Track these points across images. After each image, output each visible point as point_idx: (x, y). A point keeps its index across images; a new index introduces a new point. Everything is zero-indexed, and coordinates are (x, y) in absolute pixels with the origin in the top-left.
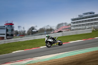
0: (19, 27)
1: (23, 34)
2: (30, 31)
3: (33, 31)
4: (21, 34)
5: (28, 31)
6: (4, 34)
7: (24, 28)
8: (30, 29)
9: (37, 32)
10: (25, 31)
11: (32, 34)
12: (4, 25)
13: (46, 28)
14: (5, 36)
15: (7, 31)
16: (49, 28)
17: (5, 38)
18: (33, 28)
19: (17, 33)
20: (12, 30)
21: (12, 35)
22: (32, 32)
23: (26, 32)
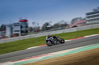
0: (33, 23)
1: (37, 30)
2: (45, 27)
3: (48, 26)
4: (35, 30)
5: (43, 27)
6: (19, 31)
7: (38, 24)
8: (44, 25)
9: (52, 27)
10: (39, 27)
11: (47, 30)
13: (60, 23)
14: (19, 33)
15: (22, 27)
16: (64, 23)
17: (20, 35)
18: (47, 24)
19: (31, 29)
20: (27, 27)
21: (27, 32)
22: (46, 28)
23: (41, 28)
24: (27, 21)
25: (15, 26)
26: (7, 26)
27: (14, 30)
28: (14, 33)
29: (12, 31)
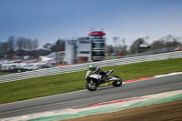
0: (115, 39)
1: (122, 53)
2: (136, 46)
3: (141, 46)
4: (118, 52)
5: (132, 47)
6: (88, 52)
7: (123, 41)
8: (135, 43)
9: (149, 47)
10: (125, 47)
11: (140, 52)
12: (87, 36)
13: (165, 41)
14: (89, 55)
15: (93, 45)
16: (172, 40)
17: (90, 60)
18: (141, 41)
19: (111, 50)
20: (103, 45)
21: (102, 54)
22: (139, 48)
23: (128, 49)
24: (103, 34)
25: (81, 42)
26: (67, 43)
27: (79, 50)
28: (79, 55)
29: (75, 52)
